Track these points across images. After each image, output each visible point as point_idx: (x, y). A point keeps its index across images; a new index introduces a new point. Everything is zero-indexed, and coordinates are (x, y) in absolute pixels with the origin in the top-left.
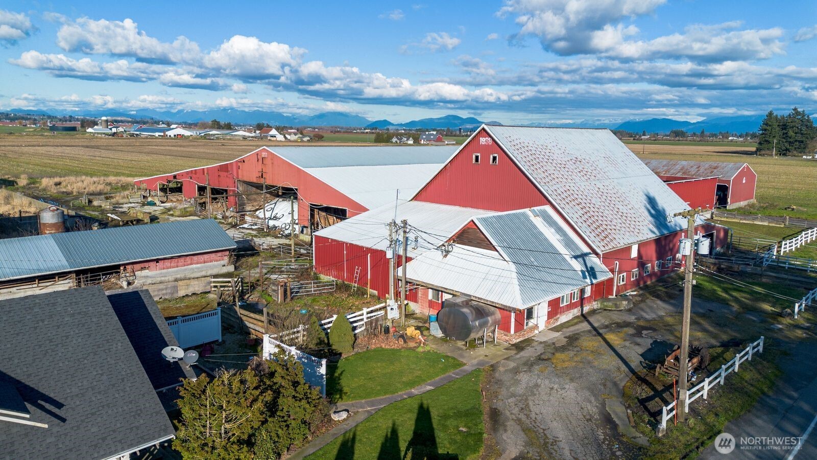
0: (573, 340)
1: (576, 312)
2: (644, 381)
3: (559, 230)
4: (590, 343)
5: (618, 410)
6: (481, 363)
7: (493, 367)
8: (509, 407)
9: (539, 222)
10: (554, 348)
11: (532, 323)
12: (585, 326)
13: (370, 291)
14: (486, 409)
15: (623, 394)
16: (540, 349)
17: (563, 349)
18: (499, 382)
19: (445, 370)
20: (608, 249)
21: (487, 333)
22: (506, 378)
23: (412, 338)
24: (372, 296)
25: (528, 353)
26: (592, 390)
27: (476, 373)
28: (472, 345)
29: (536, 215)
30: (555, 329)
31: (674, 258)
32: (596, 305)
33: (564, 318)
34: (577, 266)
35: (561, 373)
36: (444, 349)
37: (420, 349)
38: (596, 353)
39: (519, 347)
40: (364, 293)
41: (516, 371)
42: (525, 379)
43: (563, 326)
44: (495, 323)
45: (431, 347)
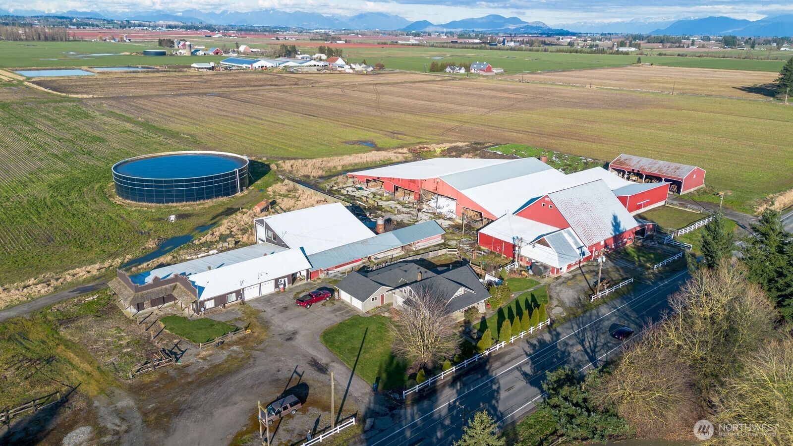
0: (574, 276)
1: (578, 266)
2: (592, 290)
3: (573, 238)
4: (580, 278)
5: (582, 297)
6: (546, 283)
7: (549, 285)
8: (554, 295)
9: (566, 235)
10: (568, 279)
11: (561, 271)
12: (580, 271)
13: (503, 255)
14: (548, 296)
15: (586, 293)
16: (563, 279)
17: (571, 279)
18: (551, 289)
19: (536, 285)
20: (590, 245)
21: (547, 274)
22: (553, 288)
23: (524, 275)
24: (504, 257)
25: (560, 281)
26: (576, 291)
27: (544, 286)
28: (543, 278)
29: (565, 232)
30: (569, 272)
31: (622, 241)
32: (585, 263)
33: (572, 269)
34: (578, 252)
35: (569, 287)
36: (534, 279)
37: (527, 278)
38: (581, 281)
39: (557, 278)
40: (501, 256)
41: (556, 286)
42: (558, 288)
43: (572, 271)
44: (550, 271)
45: (530, 278)
